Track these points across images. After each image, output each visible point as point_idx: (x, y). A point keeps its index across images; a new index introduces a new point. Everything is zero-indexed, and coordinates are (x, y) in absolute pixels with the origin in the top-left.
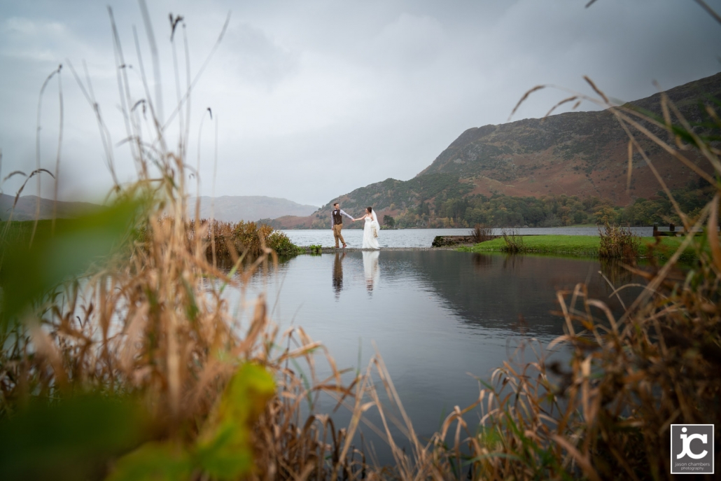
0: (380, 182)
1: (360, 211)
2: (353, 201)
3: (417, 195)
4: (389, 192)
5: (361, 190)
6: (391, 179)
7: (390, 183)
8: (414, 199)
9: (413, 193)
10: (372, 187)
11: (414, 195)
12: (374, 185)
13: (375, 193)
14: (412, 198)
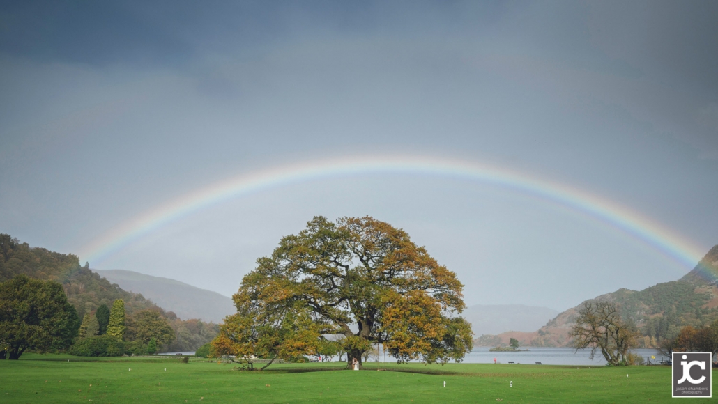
3: (647, 308)
10: (600, 299)
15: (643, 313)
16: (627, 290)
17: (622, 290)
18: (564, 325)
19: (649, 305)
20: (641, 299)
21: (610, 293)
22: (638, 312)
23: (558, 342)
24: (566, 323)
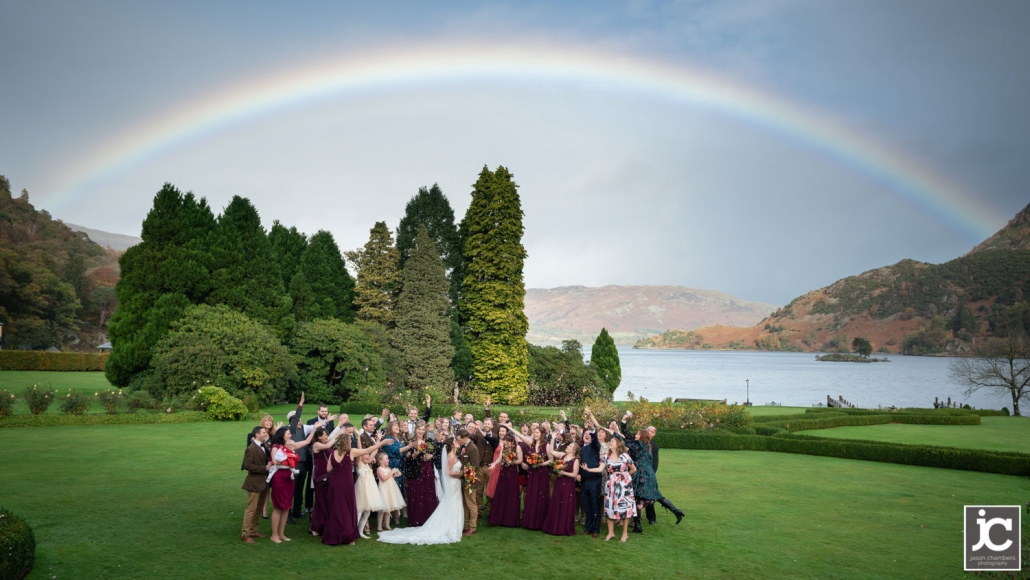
1: (846, 319)
2: (834, 301)
3: (961, 291)
4: (904, 285)
6: (910, 260)
7: (906, 266)
9: (954, 288)
10: (871, 277)
11: (955, 292)
12: (875, 272)
13: (876, 287)
14: (949, 296)
15: (954, 299)
16: (917, 262)
17: (909, 262)
18: (808, 317)
19: (963, 287)
20: (948, 277)
21: (887, 267)
22: (945, 298)
23: (805, 342)
24: (811, 313)
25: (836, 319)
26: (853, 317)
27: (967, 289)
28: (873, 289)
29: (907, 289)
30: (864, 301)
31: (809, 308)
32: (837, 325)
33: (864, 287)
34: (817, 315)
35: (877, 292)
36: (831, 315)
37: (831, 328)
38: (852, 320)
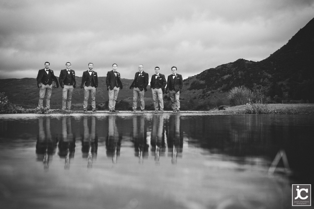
0: (231, 63)
1: (209, 92)
2: (202, 82)
3: (270, 76)
4: (240, 73)
5: (211, 71)
6: (242, 59)
7: (241, 63)
8: (266, 80)
9: (266, 74)
10: (222, 69)
11: (267, 76)
12: (224, 66)
13: (225, 74)
14: (264, 79)
25: (204, 92)
26: (213, 91)
27: (273, 74)
28: (224, 76)
29: (241, 75)
30: (218, 82)
31: (189, 87)
32: (204, 95)
33: (219, 74)
34: (193, 91)
35: (226, 77)
36: (201, 90)
37: (201, 97)
38: (213, 92)
